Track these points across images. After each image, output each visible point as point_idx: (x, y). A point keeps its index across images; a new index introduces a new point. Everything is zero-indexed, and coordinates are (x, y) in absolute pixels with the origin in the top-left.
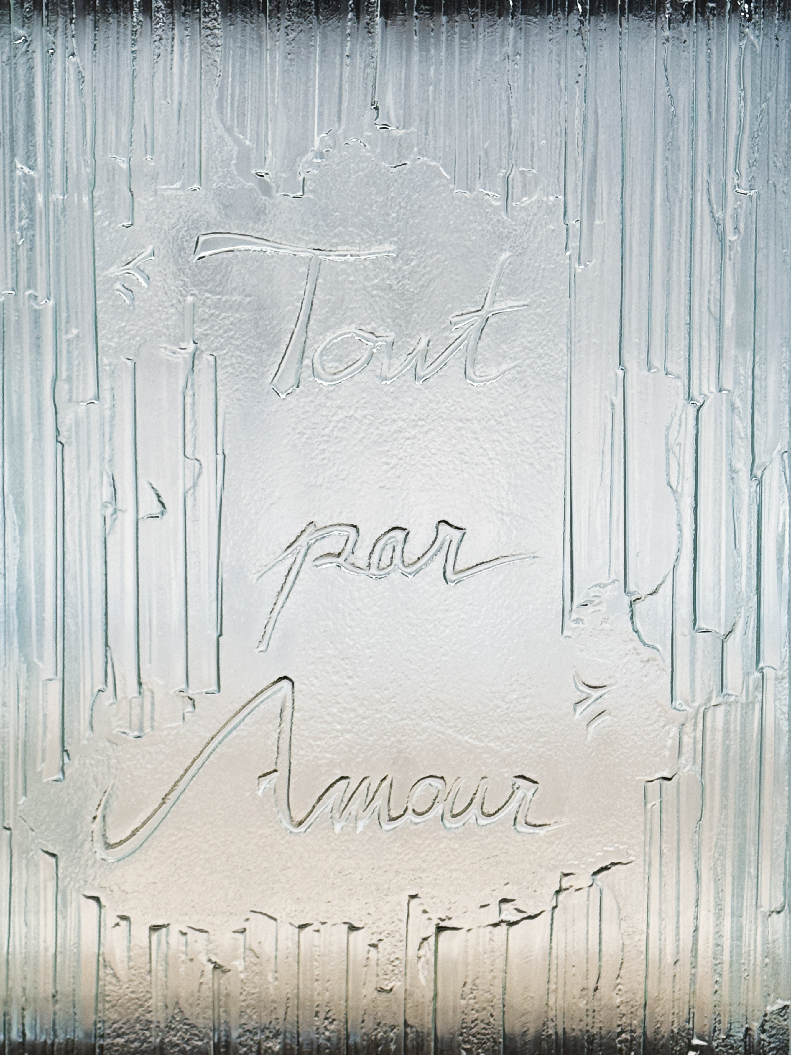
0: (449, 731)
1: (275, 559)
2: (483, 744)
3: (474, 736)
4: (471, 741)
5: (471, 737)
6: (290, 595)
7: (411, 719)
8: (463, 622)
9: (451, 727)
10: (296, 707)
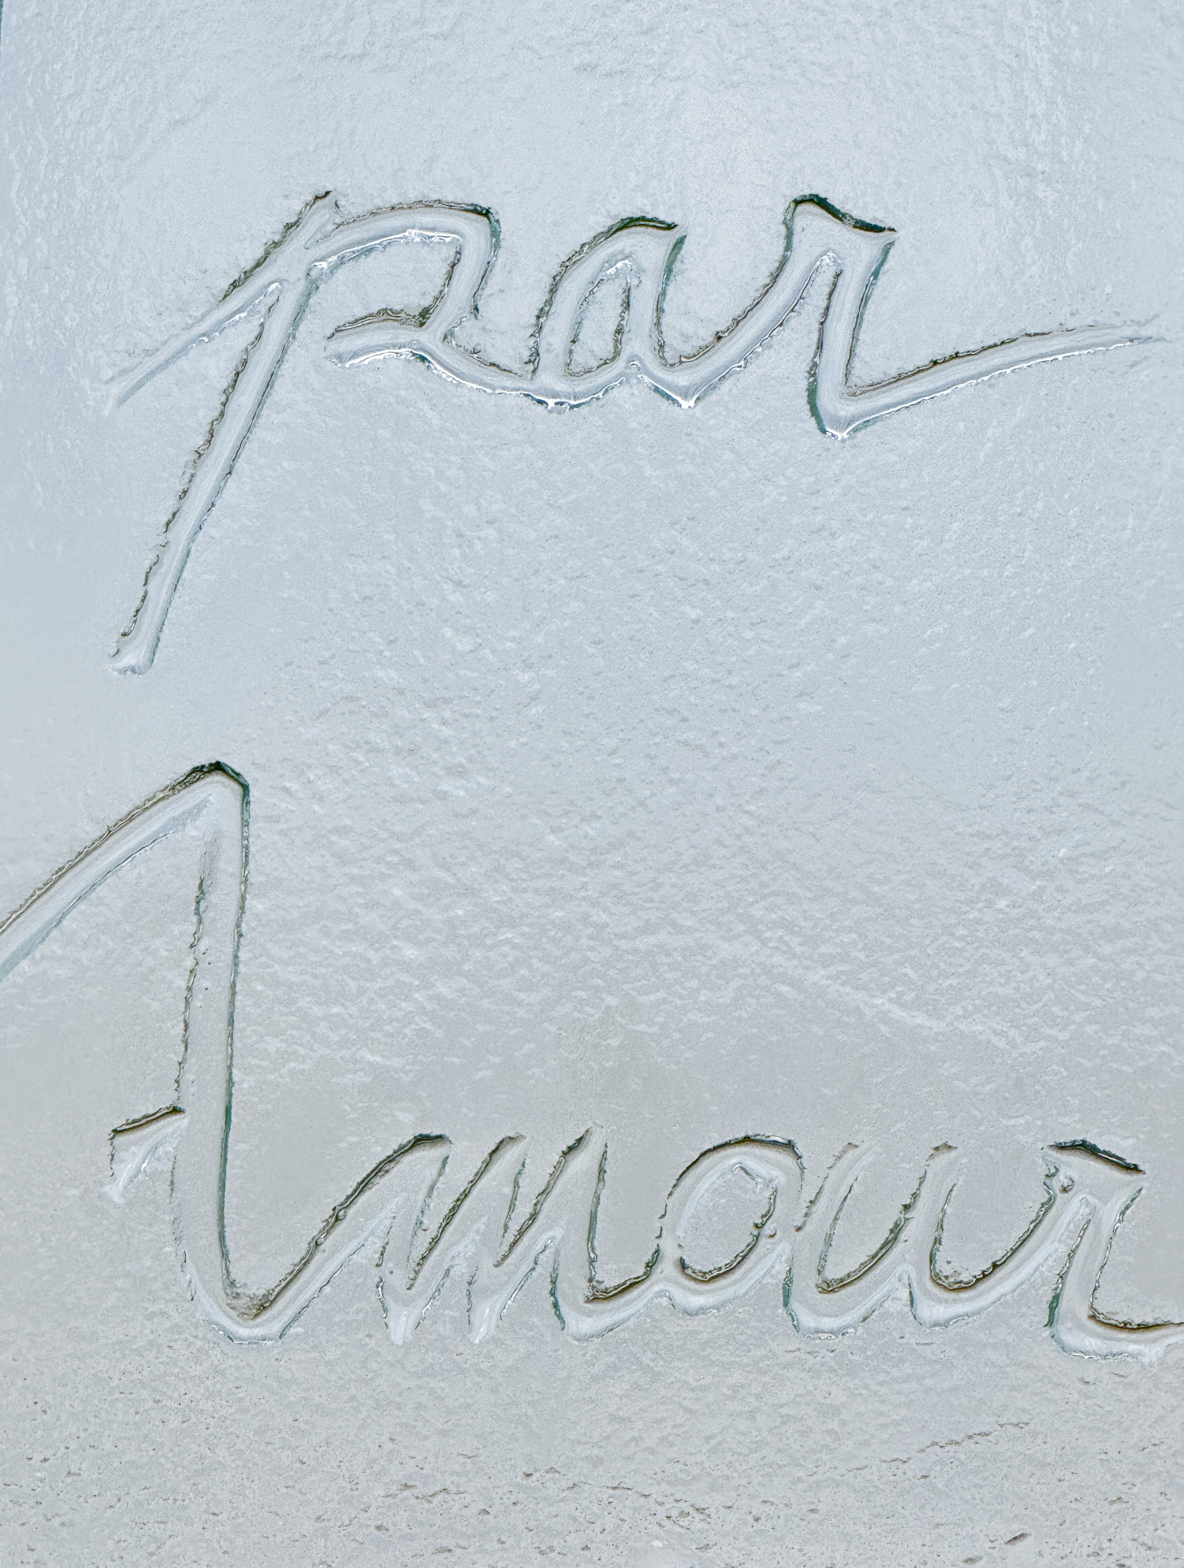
0: (818, 976)
1: (188, 327)
2: (940, 1026)
3: (909, 997)
4: (898, 1013)
5: (898, 1001)
6: (240, 464)
7: (678, 929)
8: (878, 576)
9: (826, 961)
10: (253, 879)
